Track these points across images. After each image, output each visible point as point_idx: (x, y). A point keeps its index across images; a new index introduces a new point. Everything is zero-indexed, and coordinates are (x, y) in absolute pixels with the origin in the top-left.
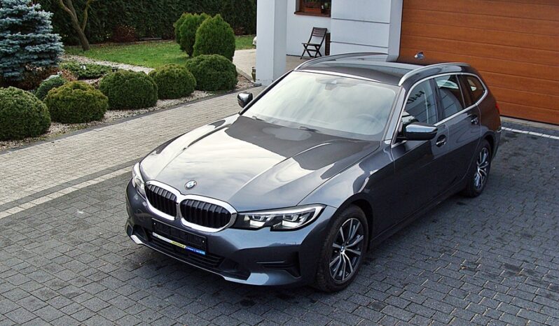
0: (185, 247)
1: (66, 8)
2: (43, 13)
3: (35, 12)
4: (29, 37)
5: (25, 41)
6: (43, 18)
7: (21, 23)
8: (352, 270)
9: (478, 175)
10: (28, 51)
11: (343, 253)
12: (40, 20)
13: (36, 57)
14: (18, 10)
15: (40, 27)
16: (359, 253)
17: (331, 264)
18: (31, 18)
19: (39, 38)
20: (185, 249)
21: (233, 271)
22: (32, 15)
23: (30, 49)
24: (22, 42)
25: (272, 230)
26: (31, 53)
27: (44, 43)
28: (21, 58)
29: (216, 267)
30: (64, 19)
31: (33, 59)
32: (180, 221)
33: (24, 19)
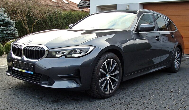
0: (24, 71)
1: (25, 27)
2: (11, 21)
3: (8, 20)
4: (5, 28)
5: (3, 30)
6: (11, 22)
7: (3, 24)
8: (113, 89)
9: (176, 63)
10: (4, 33)
11: (108, 78)
12: (10, 23)
13: (7, 35)
14: (2, 19)
15: (10, 26)
16: (117, 80)
17: (100, 81)
18: (6, 22)
19: (9, 29)
20: (25, 72)
21: (47, 82)
22: (7, 21)
23: (5, 32)
24: (2, 30)
25: (66, 57)
26: (5, 34)
27: (10, 31)
28: (1, 35)
29: (39, 80)
30: (25, 31)
31: (6, 36)
32: (23, 58)
33: (4, 22)
